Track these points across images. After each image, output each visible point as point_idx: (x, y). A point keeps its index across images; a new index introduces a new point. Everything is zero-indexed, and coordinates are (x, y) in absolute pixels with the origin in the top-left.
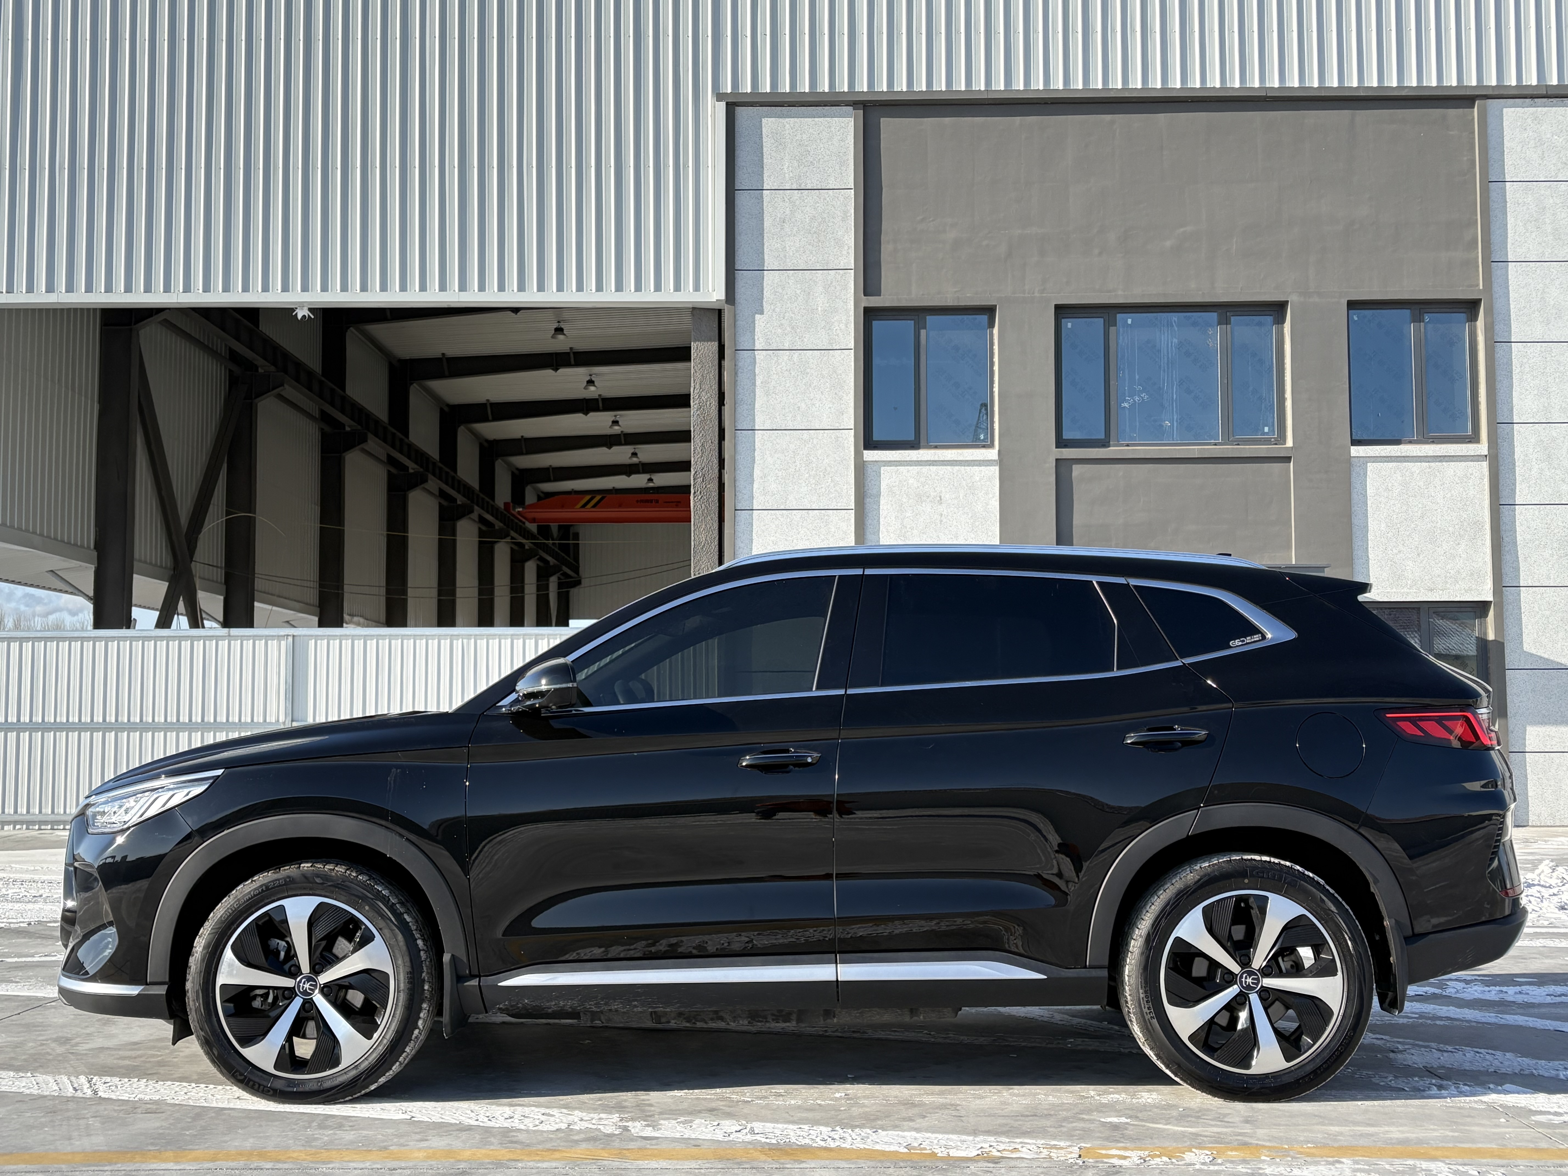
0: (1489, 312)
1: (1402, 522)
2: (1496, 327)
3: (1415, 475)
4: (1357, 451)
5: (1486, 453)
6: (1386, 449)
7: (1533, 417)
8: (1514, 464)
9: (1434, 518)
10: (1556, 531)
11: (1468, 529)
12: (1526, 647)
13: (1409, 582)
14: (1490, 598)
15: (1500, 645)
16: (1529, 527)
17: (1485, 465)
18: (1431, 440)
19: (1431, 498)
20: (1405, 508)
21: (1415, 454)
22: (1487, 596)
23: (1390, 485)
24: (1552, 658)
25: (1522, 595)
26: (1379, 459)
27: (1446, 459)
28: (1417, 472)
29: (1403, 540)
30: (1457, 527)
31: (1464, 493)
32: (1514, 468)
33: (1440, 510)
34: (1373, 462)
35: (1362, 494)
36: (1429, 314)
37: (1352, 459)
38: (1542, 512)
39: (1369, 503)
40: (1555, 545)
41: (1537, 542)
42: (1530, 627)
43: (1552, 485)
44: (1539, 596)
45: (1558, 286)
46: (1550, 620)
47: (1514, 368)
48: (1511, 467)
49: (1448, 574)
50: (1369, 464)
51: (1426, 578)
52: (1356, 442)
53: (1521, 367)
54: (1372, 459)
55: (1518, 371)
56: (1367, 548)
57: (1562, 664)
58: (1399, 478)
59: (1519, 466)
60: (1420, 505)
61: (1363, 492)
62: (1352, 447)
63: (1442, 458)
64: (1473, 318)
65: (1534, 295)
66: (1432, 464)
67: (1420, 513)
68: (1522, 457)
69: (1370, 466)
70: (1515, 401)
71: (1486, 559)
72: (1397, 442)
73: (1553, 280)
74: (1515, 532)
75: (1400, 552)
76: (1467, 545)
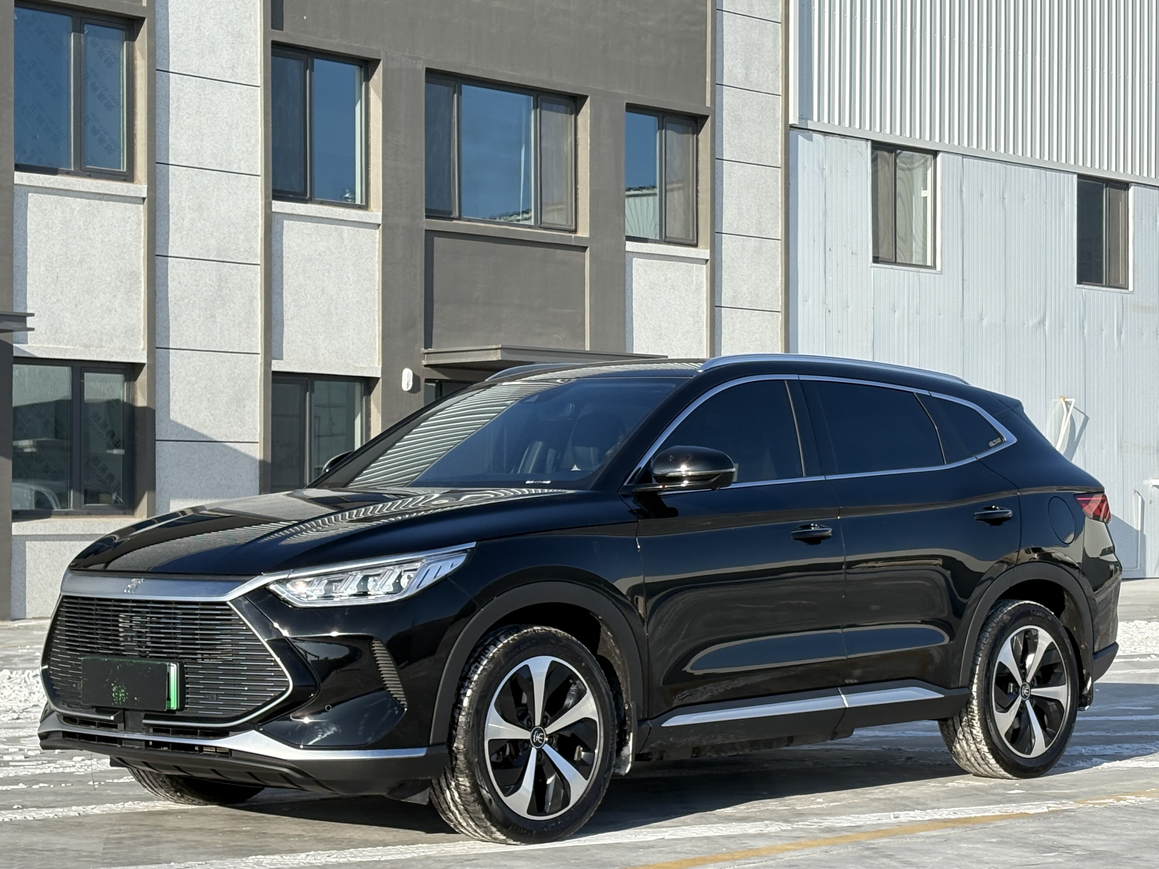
0: (152, 34)
1: (61, 266)
2: (157, 52)
3: (75, 213)
4: (21, 178)
5: (145, 195)
6: (49, 179)
7: (187, 160)
8: (169, 211)
9: (92, 265)
10: (204, 289)
11: (124, 280)
12: (173, 416)
13: (66, 337)
14: (144, 360)
15: (149, 413)
16: (180, 283)
17: (142, 209)
18: (88, 173)
19: (90, 241)
20: (64, 250)
21: (77, 189)
22: (142, 358)
23: (50, 222)
24: (195, 429)
25: (171, 358)
26: (40, 190)
27: (105, 197)
28: (78, 209)
29: (62, 287)
30: (114, 276)
31: (122, 239)
32: (169, 216)
33: (98, 256)
34: (35, 192)
35: (22, 229)
36: (89, 26)
37: (15, 187)
38: (192, 267)
39: (29, 240)
40: (203, 304)
41: (186, 300)
42: (176, 394)
43: (202, 238)
44: (187, 360)
45: (213, 17)
46: (195, 387)
47: (171, 102)
48: (166, 213)
49: (104, 331)
50: (30, 195)
51: (83, 333)
52: (19, 168)
53: (178, 101)
54: (34, 189)
55: (175, 106)
56: (26, 294)
57: (203, 436)
58: (59, 214)
59: (172, 214)
60: (79, 249)
61: (23, 227)
62: (16, 173)
63: (101, 196)
64: (132, 36)
65: (191, 22)
66: (92, 201)
67: (79, 257)
68: (176, 204)
69: (32, 198)
70: (171, 140)
71: (140, 316)
72: (53, 171)
73: (208, 8)
74: (167, 286)
75: (58, 300)
76: (123, 298)
